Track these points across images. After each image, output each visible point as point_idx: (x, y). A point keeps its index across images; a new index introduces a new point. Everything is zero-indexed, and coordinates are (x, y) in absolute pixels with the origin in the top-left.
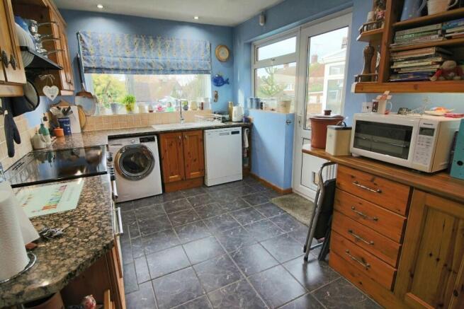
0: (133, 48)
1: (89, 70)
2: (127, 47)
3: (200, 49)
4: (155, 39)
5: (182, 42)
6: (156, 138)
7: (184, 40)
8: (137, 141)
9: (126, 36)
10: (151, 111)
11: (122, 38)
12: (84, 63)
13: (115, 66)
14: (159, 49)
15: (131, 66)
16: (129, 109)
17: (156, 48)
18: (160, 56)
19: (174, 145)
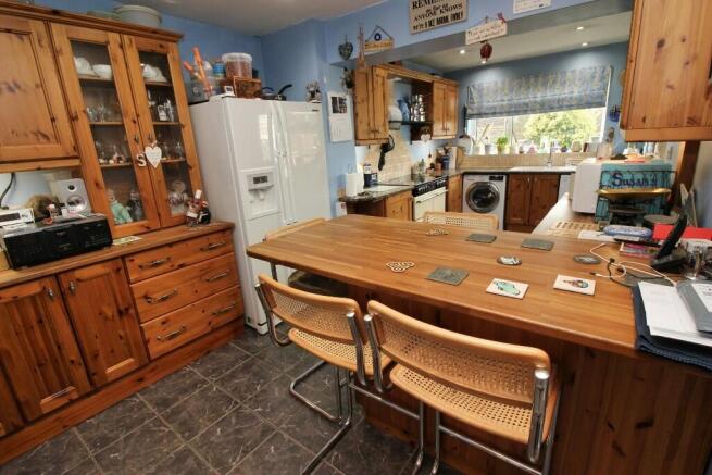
0: (511, 91)
1: (471, 116)
2: (507, 91)
3: (593, 77)
4: (536, 77)
5: (569, 74)
6: (505, 178)
7: (573, 71)
8: (486, 179)
9: (507, 80)
10: (521, 153)
11: (503, 83)
12: (469, 111)
13: (492, 111)
14: (539, 87)
15: (506, 109)
16: (500, 149)
17: (536, 86)
18: (539, 95)
19: (522, 187)
